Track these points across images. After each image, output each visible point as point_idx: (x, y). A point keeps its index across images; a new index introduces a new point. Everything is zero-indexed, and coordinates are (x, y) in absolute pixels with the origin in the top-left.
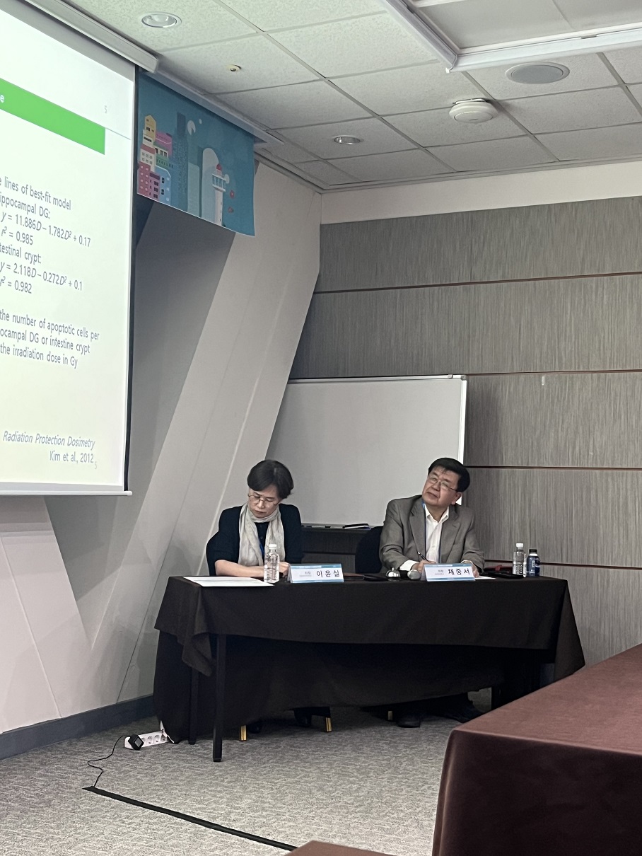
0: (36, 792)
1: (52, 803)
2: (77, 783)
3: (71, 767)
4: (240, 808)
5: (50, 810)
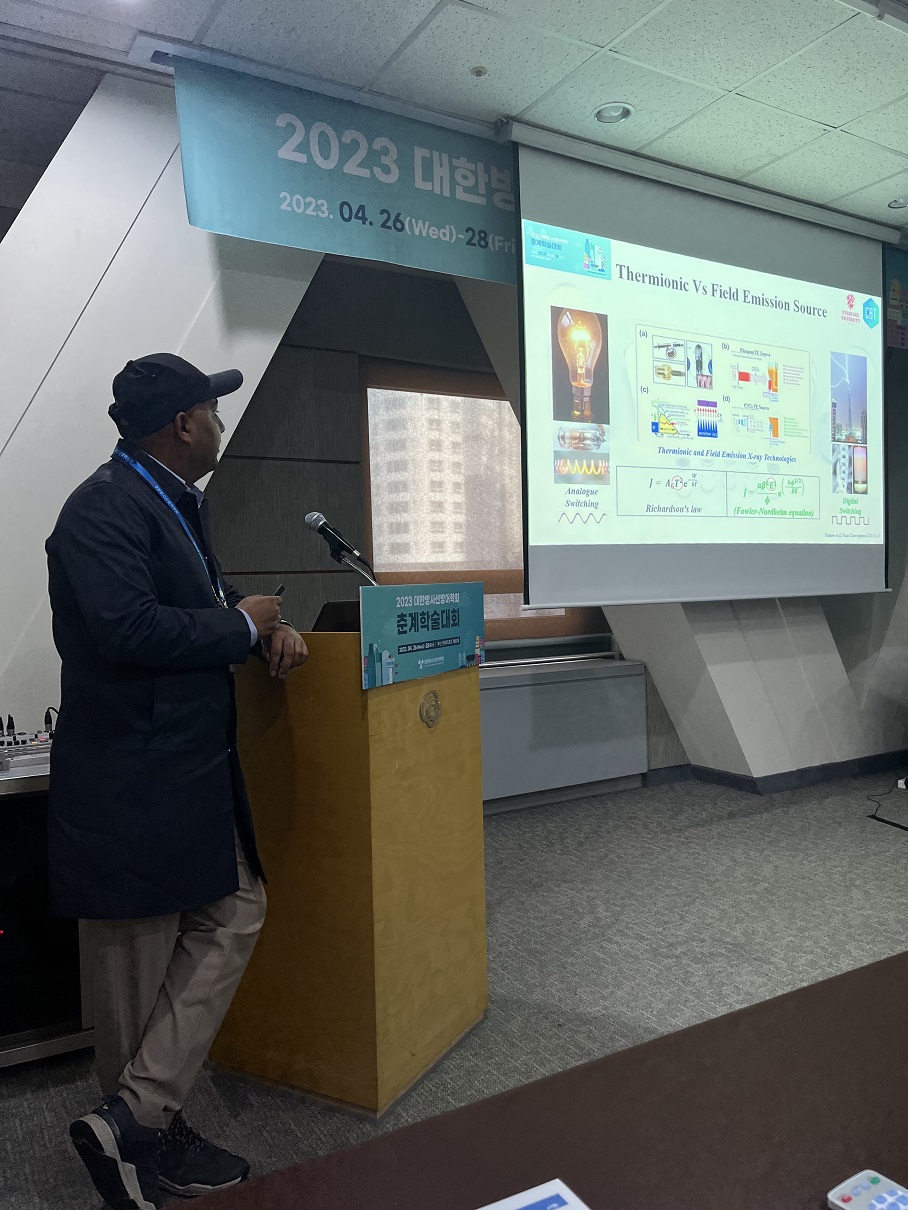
0: (828, 815)
1: (843, 824)
2: (860, 812)
3: (853, 799)
5: (842, 830)
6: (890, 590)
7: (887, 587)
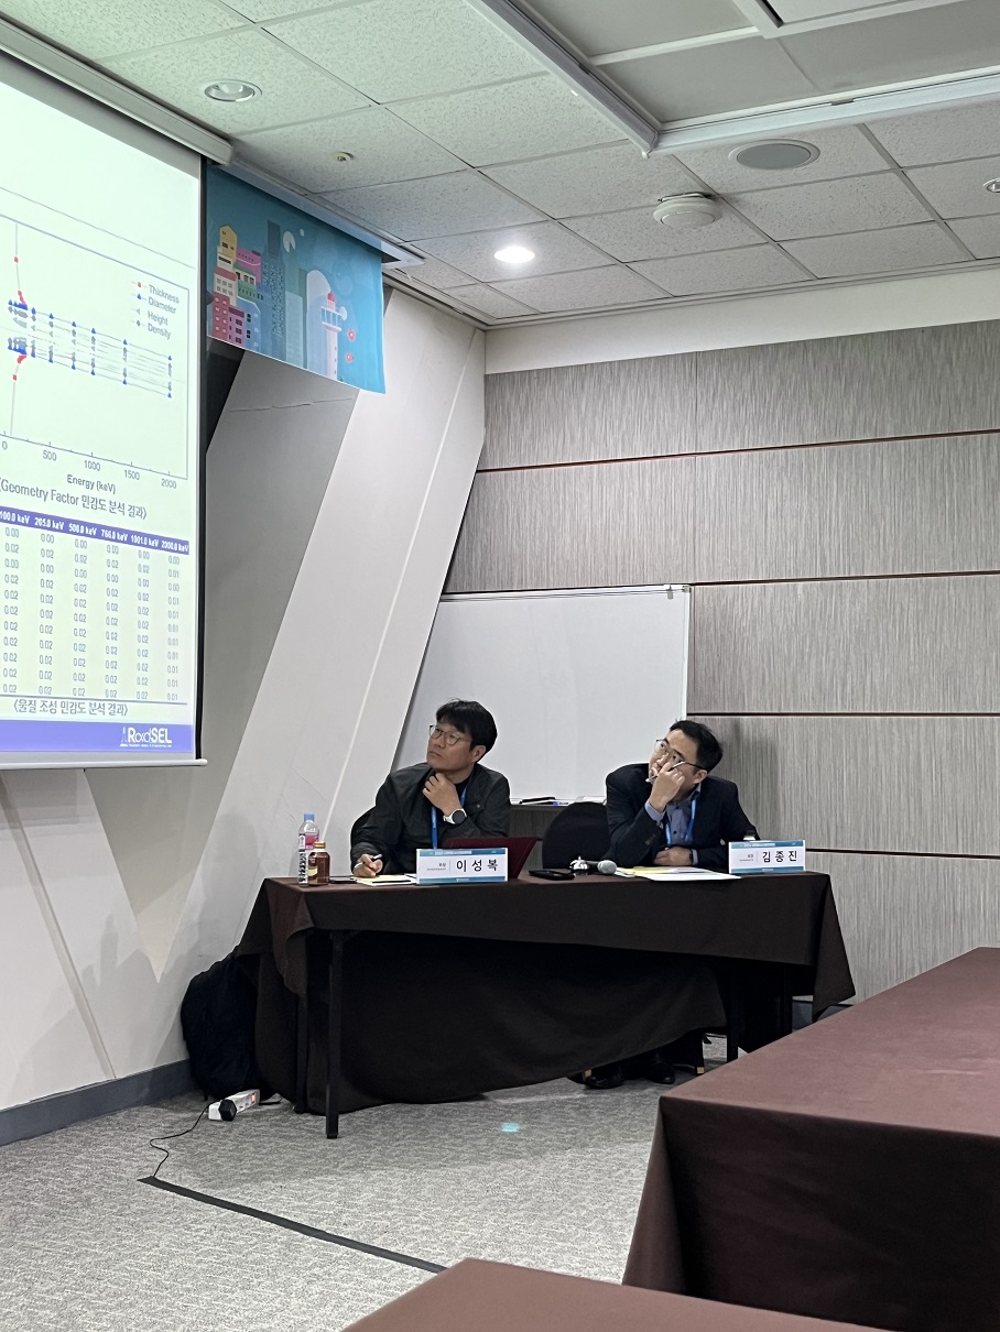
0: (72, 1186)
1: (93, 1200)
2: (131, 1172)
3: (126, 1149)
4: (356, 1206)
5: (87, 1212)
6: (203, 761)
7: (198, 756)
